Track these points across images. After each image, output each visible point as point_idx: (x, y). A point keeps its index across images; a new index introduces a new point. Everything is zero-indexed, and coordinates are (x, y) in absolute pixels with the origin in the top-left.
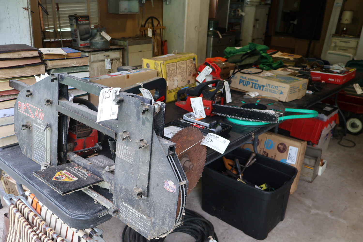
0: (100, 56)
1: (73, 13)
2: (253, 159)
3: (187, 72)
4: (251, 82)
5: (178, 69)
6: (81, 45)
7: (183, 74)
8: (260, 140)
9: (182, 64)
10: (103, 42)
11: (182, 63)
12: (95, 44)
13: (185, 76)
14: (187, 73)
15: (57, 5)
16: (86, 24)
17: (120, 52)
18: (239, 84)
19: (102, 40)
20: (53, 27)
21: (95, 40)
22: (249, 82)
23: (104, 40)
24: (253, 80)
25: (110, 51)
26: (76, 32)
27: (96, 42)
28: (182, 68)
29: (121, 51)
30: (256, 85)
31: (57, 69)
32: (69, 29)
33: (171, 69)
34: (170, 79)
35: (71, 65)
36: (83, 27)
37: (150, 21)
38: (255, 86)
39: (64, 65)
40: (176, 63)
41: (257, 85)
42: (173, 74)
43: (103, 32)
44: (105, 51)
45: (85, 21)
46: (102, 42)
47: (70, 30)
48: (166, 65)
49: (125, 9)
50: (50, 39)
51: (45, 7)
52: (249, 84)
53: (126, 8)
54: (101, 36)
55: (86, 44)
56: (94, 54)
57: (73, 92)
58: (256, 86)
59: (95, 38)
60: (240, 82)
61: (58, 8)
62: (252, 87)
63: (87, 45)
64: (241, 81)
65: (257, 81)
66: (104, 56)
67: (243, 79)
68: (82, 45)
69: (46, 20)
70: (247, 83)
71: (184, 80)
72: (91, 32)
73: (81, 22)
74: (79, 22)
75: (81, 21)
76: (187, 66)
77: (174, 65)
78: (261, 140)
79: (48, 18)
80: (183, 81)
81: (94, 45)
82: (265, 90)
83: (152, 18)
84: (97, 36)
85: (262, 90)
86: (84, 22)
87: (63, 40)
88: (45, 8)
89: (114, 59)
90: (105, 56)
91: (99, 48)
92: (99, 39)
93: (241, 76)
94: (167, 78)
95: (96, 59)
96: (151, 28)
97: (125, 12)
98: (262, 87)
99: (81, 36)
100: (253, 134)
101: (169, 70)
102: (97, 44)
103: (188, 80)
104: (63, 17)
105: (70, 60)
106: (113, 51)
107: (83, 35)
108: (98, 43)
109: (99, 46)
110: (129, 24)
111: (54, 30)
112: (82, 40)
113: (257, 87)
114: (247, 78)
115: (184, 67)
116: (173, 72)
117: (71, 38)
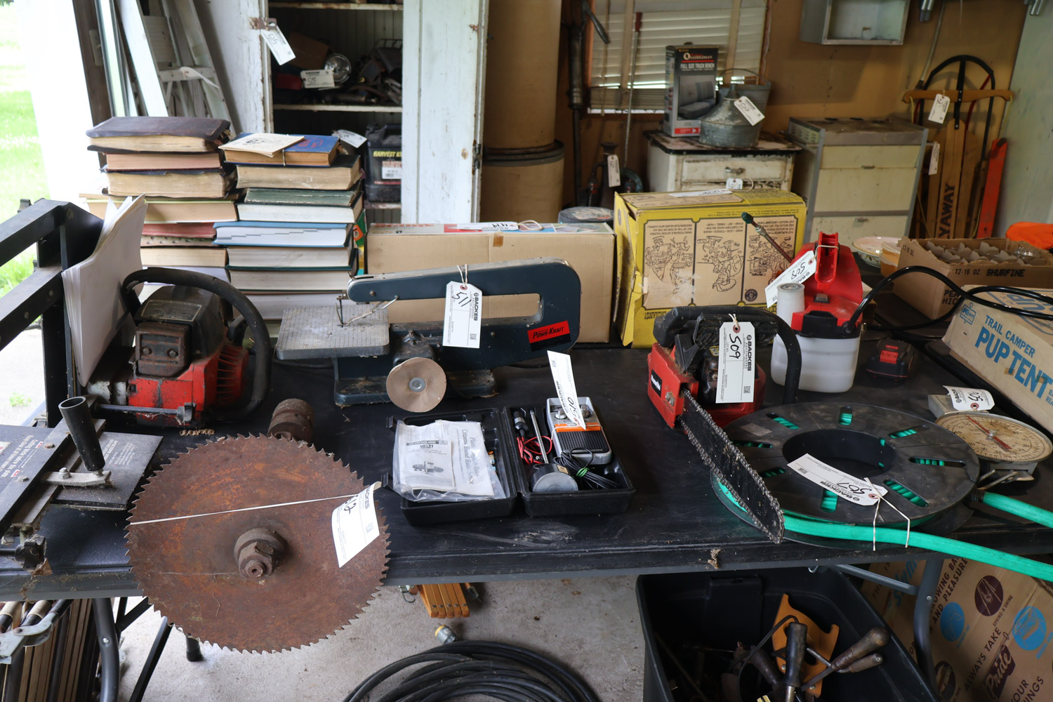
0: (715, 167)
1: (679, 39)
2: (868, 654)
3: (747, 258)
4: (1013, 347)
5: (699, 246)
6: (678, 131)
7: (726, 264)
8: (1005, 597)
9: (725, 230)
10: (731, 127)
11: (726, 226)
12: (709, 131)
13: (733, 273)
14: (747, 263)
15: (639, 15)
16: (703, 72)
17: (786, 162)
18: (977, 345)
19: (731, 123)
20: (619, 75)
21: (713, 119)
22: (1008, 348)
23: (738, 121)
24: (1019, 342)
25: (750, 156)
26: (671, 94)
27: (713, 125)
28: (721, 244)
29: (790, 160)
30: (1025, 367)
31: (256, 190)
32: (661, 85)
33: (667, 239)
34: (660, 273)
35: (298, 184)
36: (691, 82)
37: (955, 68)
38: (1021, 370)
39: (279, 182)
40: (696, 223)
41: (1028, 369)
42: (674, 258)
43: (744, 99)
44: (733, 156)
45: (703, 65)
46: (729, 129)
47: (664, 87)
48: (645, 224)
49: (865, 29)
50: (602, 108)
51: (603, 22)
52: (1005, 356)
53: (867, 26)
54: (733, 108)
55: (694, 131)
56: (694, 161)
57: (302, 255)
58: (1024, 371)
59: (715, 113)
60: (980, 339)
61: (639, 25)
62: (1010, 371)
63: (696, 132)
64: (984, 337)
65: (1032, 352)
66: (727, 168)
67: (992, 331)
68: (682, 131)
69: (602, 57)
70: (1001, 349)
71: (729, 286)
72: (715, 97)
73: (689, 65)
74: (683, 66)
75: (691, 63)
76: (748, 239)
77: (683, 228)
78: (1010, 598)
79: (606, 53)
80: (723, 287)
81: (707, 133)
82: (1048, 399)
83: (963, 60)
84: (720, 109)
85: (1040, 395)
86: (700, 66)
87: (633, 112)
88: (604, 26)
89: (759, 183)
90: (728, 171)
91: (718, 144)
92: (724, 119)
93: (988, 317)
94: (646, 265)
95: (697, 176)
96: (947, 93)
97: (862, 38)
98: (1041, 380)
99: (681, 105)
100: (714, 552)
101: (658, 242)
102: (713, 132)
103: (746, 287)
104: (649, 50)
105: (294, 171)
106: (759, 157)
107: (691, 103)
108: (716, 131)
109: (720, 139)
110: (872, 77)
111: (619, 84)
112: (682, 115)
113: (1024, 376)
114: (1004, 331)
115: (730, 242)
116: (674, 250)
117: (662, 109)
